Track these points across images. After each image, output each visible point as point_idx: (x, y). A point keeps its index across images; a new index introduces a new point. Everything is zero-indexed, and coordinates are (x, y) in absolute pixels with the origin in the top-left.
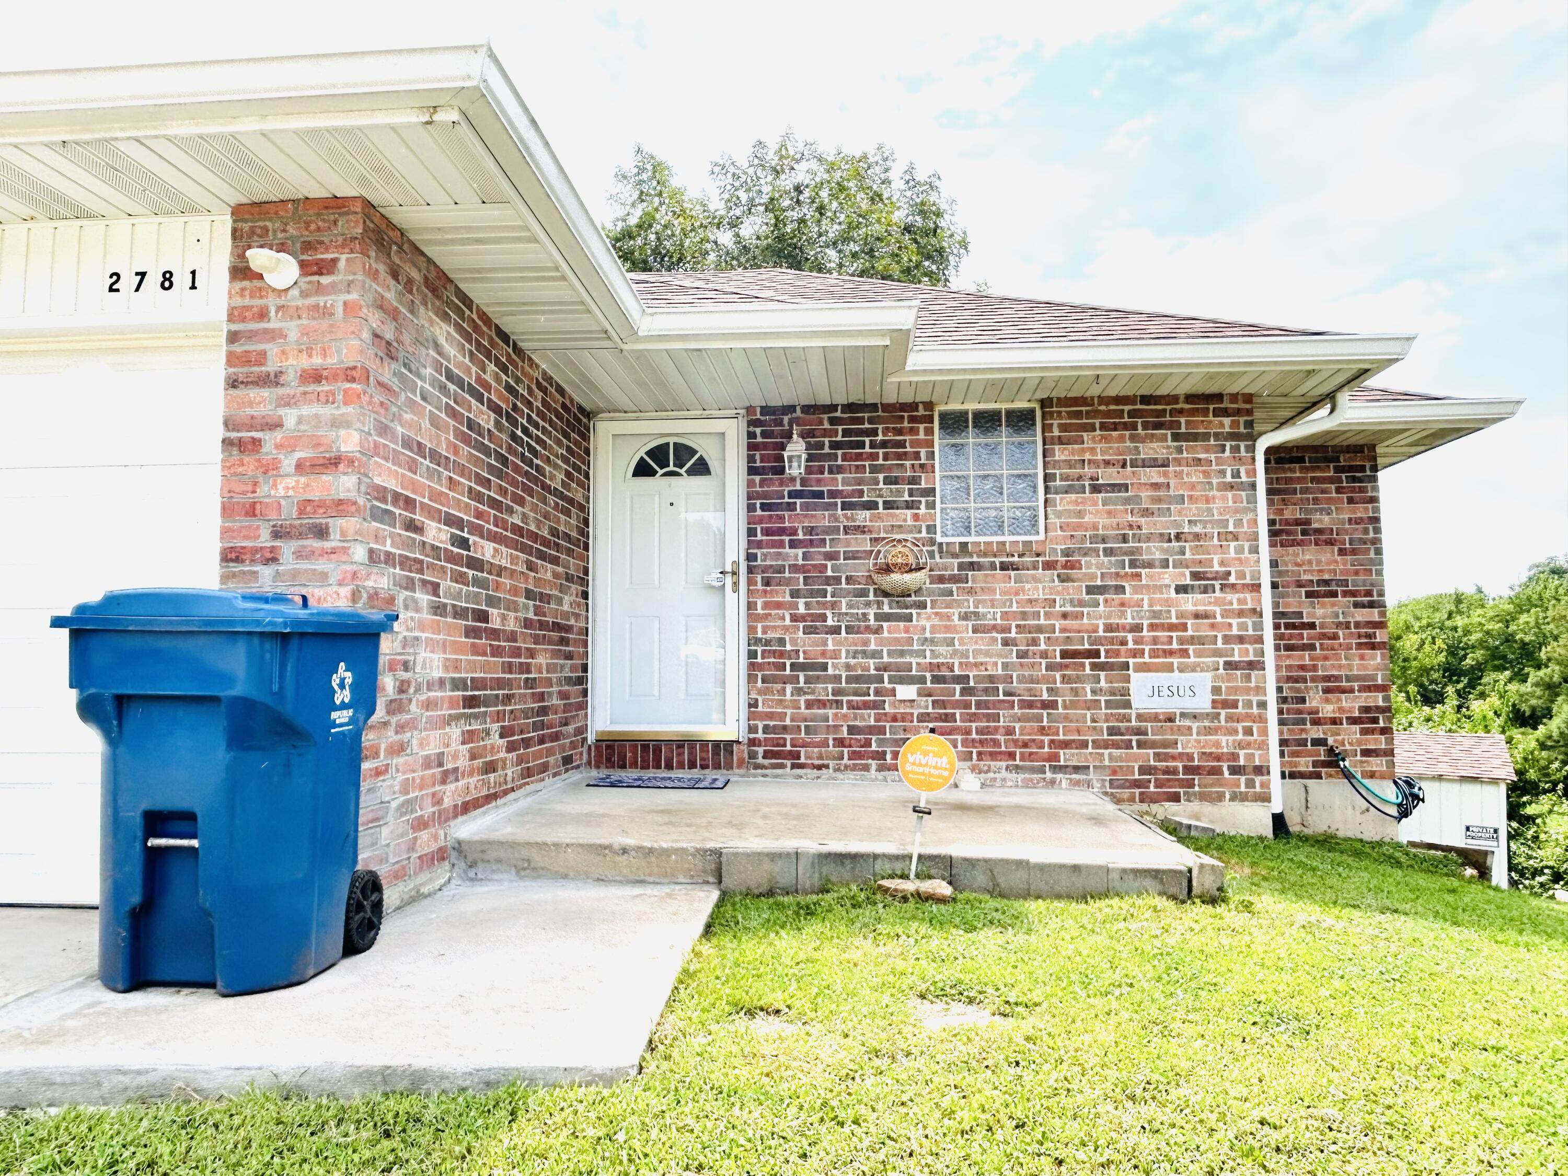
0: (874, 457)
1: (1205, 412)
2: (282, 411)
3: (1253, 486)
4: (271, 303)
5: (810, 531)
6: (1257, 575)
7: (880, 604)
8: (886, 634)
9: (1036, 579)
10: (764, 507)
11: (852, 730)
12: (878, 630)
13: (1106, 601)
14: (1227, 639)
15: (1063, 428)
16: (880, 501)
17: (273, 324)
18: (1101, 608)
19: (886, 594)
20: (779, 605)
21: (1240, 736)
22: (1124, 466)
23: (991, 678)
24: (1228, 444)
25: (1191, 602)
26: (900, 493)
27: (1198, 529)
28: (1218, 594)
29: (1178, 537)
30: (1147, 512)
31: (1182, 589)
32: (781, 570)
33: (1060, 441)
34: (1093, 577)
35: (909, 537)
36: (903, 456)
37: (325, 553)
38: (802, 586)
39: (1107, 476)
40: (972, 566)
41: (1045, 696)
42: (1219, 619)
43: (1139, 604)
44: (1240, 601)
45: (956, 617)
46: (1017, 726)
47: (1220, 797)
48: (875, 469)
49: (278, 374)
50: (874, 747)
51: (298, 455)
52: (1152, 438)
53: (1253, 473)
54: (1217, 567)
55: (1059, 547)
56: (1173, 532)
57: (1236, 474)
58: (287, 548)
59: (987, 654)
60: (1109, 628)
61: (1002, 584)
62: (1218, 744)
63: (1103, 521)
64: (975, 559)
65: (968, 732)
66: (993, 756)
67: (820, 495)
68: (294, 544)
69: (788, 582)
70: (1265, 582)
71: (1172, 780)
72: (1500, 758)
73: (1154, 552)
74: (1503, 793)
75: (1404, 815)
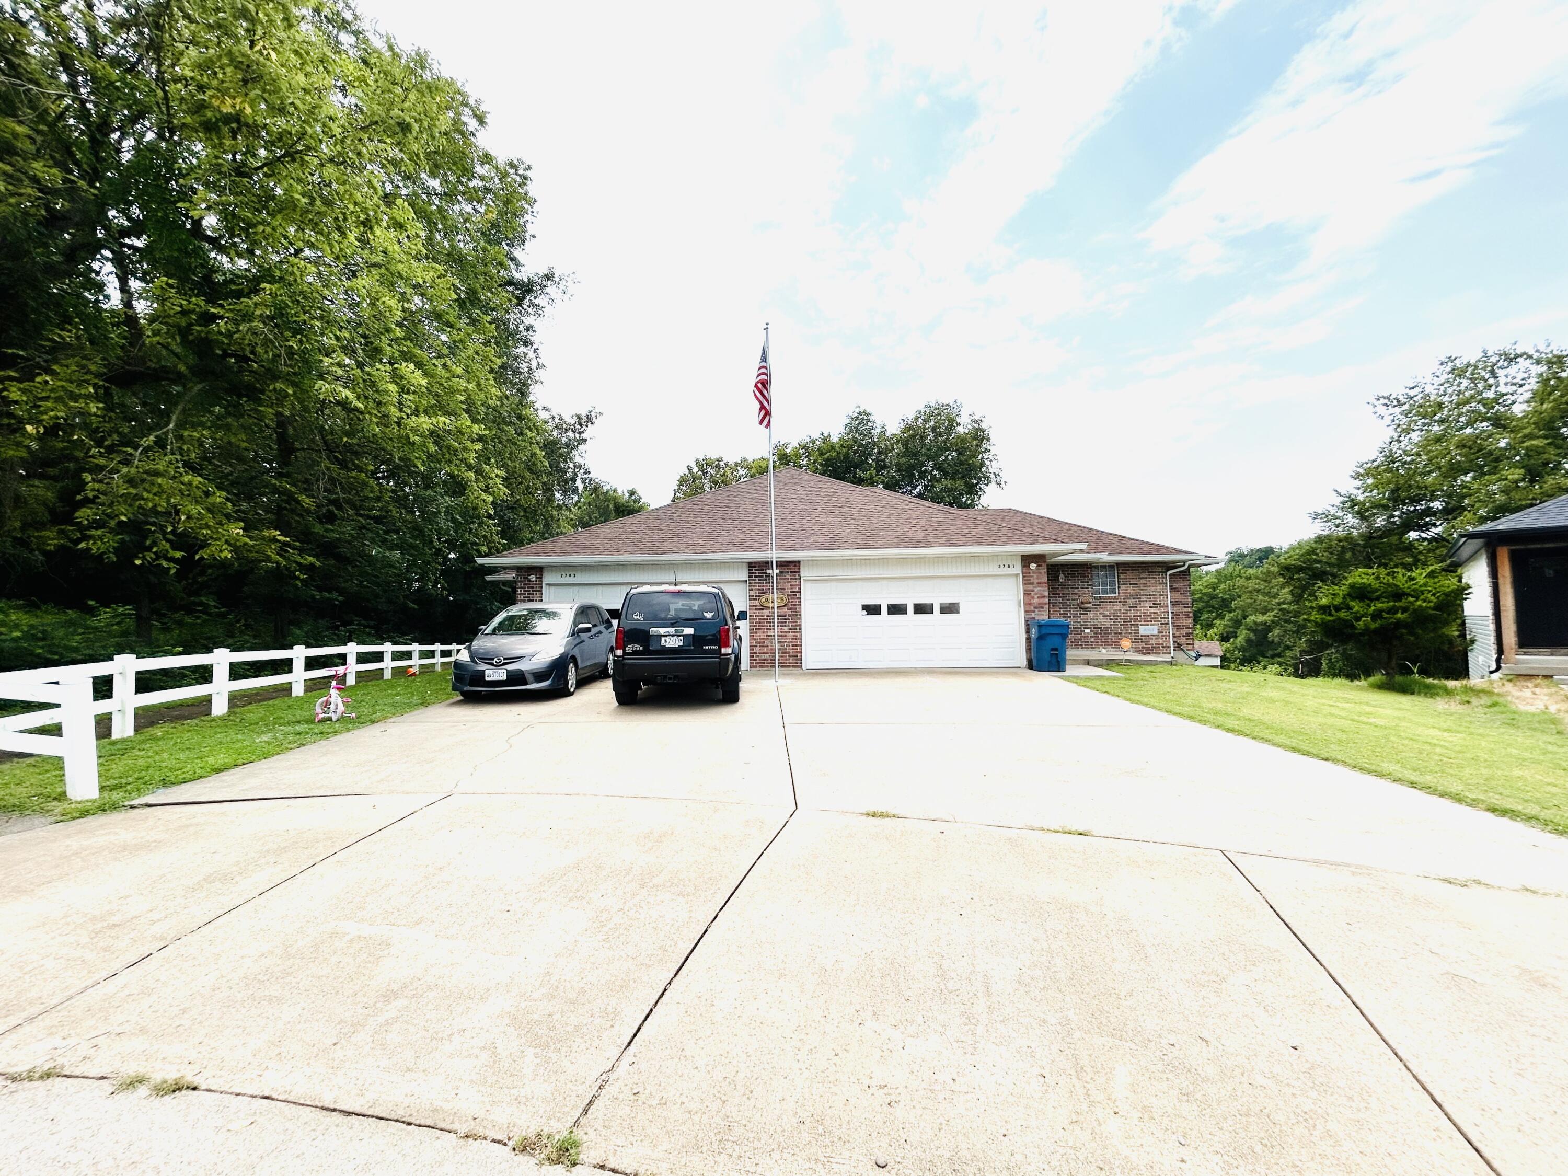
0: (1078, 577)
1: (1155, 567)
2: (1034, 589)
3: (1167, 583)
4: (1031, 571)
5: (1063, 594)
6: (1168, 603)
7: (1080, 611)
8: (1082, 618)
9: (1117, 605)
10: (1052, 589)
11: (1074, 640)
12: (1080, 617)
13: (1133, 610)
14: (1161, 618)
15: (1123, 570)
16: (1080, 587)
17: (1032, 574)
18: (1132, 612)
19: (1082, 608)
20: (1057, 611)
21: (1164, 640)
22: (1137, 579)
23: (1107, 628)
24: (1160, 574)
25: (1152, 610)
26: (1085, 585)
27: (1154, 593)
28: (1159, 608)
30: (1142, 589)
31: (1150, 607)
32: (1056, 604)
33: (1122, 573)
34: (1130, 604)
35: (1087, 595)
36: (1085, 577)
37: (1043, 611)
38: (1062, 607)
39: (1132, 581)
40: (1102, 602)
41: (1120, 632)
42: (1159, 613)
43: (1141, 610)
44: (1164, 609)
45: (1099, 614)
46: (1113, 638)
47: (1160, 654)
48: (1078, 580)
50: (1080, 644)
51: (1038, 595)
52: (1143, 573)
53: (1166, 580)
54: (1159, 602)
55: (1122, 598)
56: (1148, 594)
57: (1163, 581)
58: (1036, 610)
59: (1106, 622)
60: (1134, 616)
61: (1109, 606)
62: (1159, 641)
63: (1132, 592)
64: (1103, 600)
65: (1102, 640)
66: (1108, 645)
67: (1065, 586)
68: (1038, 610)
69: (1058, 607)
70: (1169, 605)
71: (1148, 650)
72: (1217, 648)
73: (1144, 598)
74: (1219, 659)
75: (1197, 660)
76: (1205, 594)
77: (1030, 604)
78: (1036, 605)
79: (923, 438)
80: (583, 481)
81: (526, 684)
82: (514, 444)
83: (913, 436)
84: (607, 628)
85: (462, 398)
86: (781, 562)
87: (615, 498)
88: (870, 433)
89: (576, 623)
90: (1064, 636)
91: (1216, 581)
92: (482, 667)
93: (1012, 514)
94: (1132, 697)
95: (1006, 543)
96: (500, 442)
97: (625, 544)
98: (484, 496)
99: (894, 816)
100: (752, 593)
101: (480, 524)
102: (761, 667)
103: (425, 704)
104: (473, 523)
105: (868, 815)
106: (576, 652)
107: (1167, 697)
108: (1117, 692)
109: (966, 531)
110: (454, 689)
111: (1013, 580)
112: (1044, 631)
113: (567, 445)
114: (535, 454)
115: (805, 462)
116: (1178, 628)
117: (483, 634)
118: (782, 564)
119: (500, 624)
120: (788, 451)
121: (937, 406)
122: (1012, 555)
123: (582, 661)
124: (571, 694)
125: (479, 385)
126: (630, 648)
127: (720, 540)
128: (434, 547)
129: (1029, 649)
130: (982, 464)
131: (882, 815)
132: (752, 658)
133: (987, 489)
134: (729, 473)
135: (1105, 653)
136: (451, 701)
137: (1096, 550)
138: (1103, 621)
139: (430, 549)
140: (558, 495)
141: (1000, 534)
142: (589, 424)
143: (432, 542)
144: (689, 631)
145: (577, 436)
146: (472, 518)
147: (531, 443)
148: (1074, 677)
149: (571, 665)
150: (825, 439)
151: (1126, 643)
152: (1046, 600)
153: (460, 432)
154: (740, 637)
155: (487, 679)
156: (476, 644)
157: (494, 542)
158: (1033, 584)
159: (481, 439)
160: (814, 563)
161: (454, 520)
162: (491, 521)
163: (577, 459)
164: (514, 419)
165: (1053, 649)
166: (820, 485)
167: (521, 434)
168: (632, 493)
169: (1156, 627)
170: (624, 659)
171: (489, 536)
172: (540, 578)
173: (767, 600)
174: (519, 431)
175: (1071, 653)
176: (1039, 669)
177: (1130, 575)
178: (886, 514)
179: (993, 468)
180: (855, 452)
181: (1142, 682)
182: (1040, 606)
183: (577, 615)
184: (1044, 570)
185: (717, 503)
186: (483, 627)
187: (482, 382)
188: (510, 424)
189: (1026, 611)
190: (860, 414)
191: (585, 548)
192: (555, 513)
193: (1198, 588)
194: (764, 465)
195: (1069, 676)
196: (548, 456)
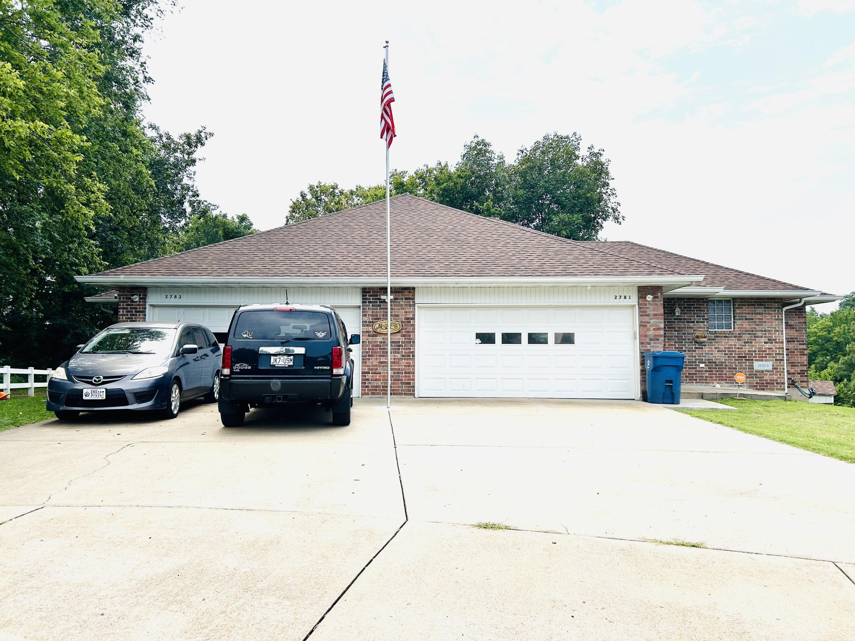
0: (694, 311)
1: (771, 302)
2: (650, 320)
3: (782, 319)
4: (647, 303)
5: (679, 328)
6: (783, 340)
7: (695, 345)
8: (697, 352)
9: (732, 340)
10: (668, 322)
11: (689, 374)
12: (695, 351)
13: (748, 345)
14: (776, 354)
15: (739, 305)
16: (695, 321)
17: (648, 306)
18: (747, 347)
19: (697, 343)
20: (672, 345)
21: (778, 376)
22: (753, 314)
23: (722, 362)
24: (777, 310)
25: (768, 346)
26: (700, 319)
27: (769, 329)
28: (774, 344)
29: (765, 331)
30: (758, 325)
31: (765, 343)
32: (672, 337)
33: (738, 308)
34: (745, 339)
35: (702, 330)
36: (701, 311)
37: (658, 343)
38: (677, 341)
39: (748, 316)
40: (717, 337)
41: (734, 367)
42: (774, 349)
43: (756, 346)
44: (779, 346)
45: (713, 348)
46: (728, 373)
47: (774, 389)
48: (694, 314)
49: (649, 314)
50: (694, 378)
51: (653, 327)
52: (759, 308)
53: (782, 316)
54: (774, 338)
55: (737, 333)
56: (764, 329)
57: (778, 317)
58: (652, 342)
59: (721, 357)
60: (749, 351)
61: (724, 341)
62: (773, 378)
63: (747, 327)
64: (718, 335)
65: (716, 374)
66: (722, 380)
67: (681, 319)
68: (653, 342)
69: (674, 339)
70: (784, 341)
71: (763, 385)
72: (832, 388)
73: (759, 334)
74: (833, 398)
75: (811, 397)
76: (819, 337)
77: (646, 336)
78: (652, 337)
79: (540, 170)
80: (191, 203)
81: (127, 404)
82: (119, 161)
83: (531, 168)
84: (213, 351)
85: (63, 105)
86: (395, 288)
87: (225, 224)
88: (488, 164)
89: (180, 343)
90: (679, 368)
91: (831, 324)
92: (80, 386)
93: (629, 247)
94: (747, 428)
95: (623, 274)
96: (104, 159)
97: (234, 265)
98: (85, 210)
99: (507, 528)
100: (366, 319)
101: (80, 244)
102: (373, 394)
103: (16, 424)
104: (72, 242)
105: (480, 526)
106: (181, 373)
107: (781, 428)
108: (731, 423)
109: (583, 261)
110: (49, 408)
111: (629, 311)
112: (659, 362)
113: (175, 166)
114: (141, 172)
115: (421, 192)
116: (792, 364)
117: (81, 353)
118: (397, 291)
119: (100, 343)
120: (405, 180)
121: (556, 139)
122: (629, 286)
123: (186, 384)
124: (174, 416)
125: (81, 92)
126: (237, 367)
127: (334, 263)
128: (29, 267)
129: (643, 381)
130: (600, 200)
131: (493, 527)
132: (364, 385)
133: (605, 224)
134: (344, 201)
135: (719, 388)
136: (46, 421)
137: (712, 284)
138: (719, 357)
139: (25, 269)
140: (164, 218)
141: (617, 265)
142: (199, 145)
143: (27, 261)
144: (300, 350)
145: (186, 157)
146: (72, 237)
147: (137, 161)
148: (687, 409)
149: (175, 386)
150: (443, 169)
151: (740, 377)
152: (662, 332)
153: (60, 141)
154: (352, 361)
155: (84, 398)
156: (73, 363)
157: (95, 263)
158: (648, 315)
159: (82, 150)
160: (427, 289)
161: (51, 238)
162: (92, 242)
163: (186, 181)
164: (118, 135)
165: (667, 381)
166: (437, 212)
167: (126, 151)
168: (243, 219)
169: (770, 364)
170: (231, 378)
171: (90, 257)
172: (144, 299)
173: (380, 326)
174: (123, 148)
175: (685, 387)
176: (654, 401)
177: (746, 309)
178: (503, 243)
179: (612, 203)
180: (472, 183)
181: (756, 415)
182: (656, 339)
183: (181, 336)
184: (660, 303)
185: (331, 227)
186: (82, 346)
187: (85, 89)
188: (114, 139)
189: (641, 343)
190: (478, 144)
191: (191, 269)
192: (160, 236)
193: (813, 330)
194: (380, 193)
195: (683, 408)
196: (154, 175)
